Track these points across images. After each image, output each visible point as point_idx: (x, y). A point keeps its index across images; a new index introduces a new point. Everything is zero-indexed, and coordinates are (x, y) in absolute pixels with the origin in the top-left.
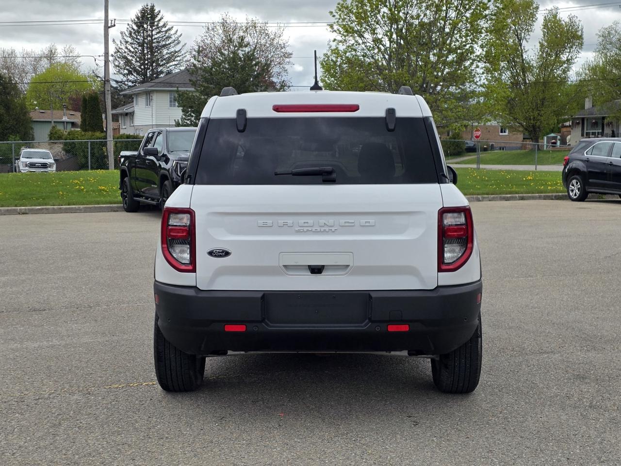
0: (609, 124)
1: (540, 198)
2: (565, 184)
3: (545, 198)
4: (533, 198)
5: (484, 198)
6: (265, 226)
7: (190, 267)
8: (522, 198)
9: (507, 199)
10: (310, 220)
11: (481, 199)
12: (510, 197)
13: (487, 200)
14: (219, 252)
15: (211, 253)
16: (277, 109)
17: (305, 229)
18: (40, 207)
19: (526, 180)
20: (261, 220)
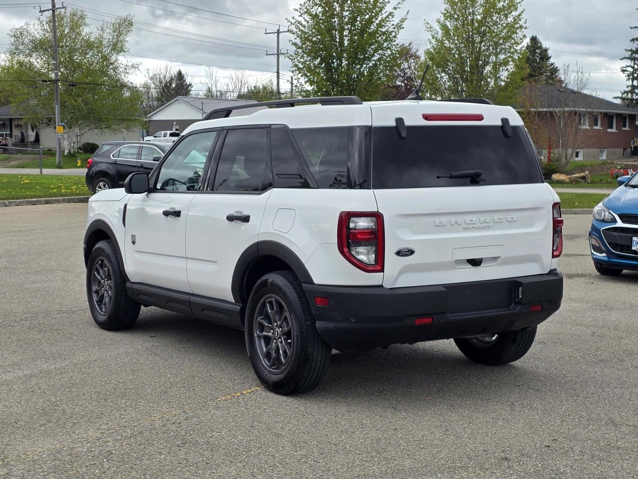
0: (18, 126)
1: (64, 201)
2: (91, 186)
3: (69, 201)
4: (58, 202)
5: (10, 203)
6: (441, 225)
7: (379, 268)
8: (48, 202)
9: (34, 203)
10: (474, 218)
11: (7, 204)
12: (36, 201)
13: (13, 204)
14: (406, 251)
15: (399, 253)
16: (427, 117)
17: (471, 226)
19: (24, 183)
20: (438, 220)
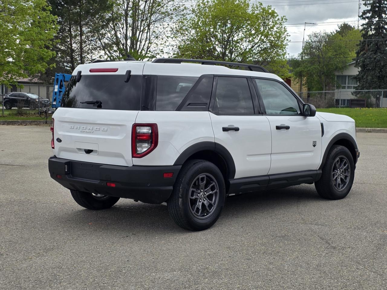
14: (59, 140)
17: (83, 131)
18: (379, 129)
